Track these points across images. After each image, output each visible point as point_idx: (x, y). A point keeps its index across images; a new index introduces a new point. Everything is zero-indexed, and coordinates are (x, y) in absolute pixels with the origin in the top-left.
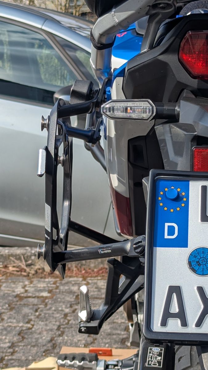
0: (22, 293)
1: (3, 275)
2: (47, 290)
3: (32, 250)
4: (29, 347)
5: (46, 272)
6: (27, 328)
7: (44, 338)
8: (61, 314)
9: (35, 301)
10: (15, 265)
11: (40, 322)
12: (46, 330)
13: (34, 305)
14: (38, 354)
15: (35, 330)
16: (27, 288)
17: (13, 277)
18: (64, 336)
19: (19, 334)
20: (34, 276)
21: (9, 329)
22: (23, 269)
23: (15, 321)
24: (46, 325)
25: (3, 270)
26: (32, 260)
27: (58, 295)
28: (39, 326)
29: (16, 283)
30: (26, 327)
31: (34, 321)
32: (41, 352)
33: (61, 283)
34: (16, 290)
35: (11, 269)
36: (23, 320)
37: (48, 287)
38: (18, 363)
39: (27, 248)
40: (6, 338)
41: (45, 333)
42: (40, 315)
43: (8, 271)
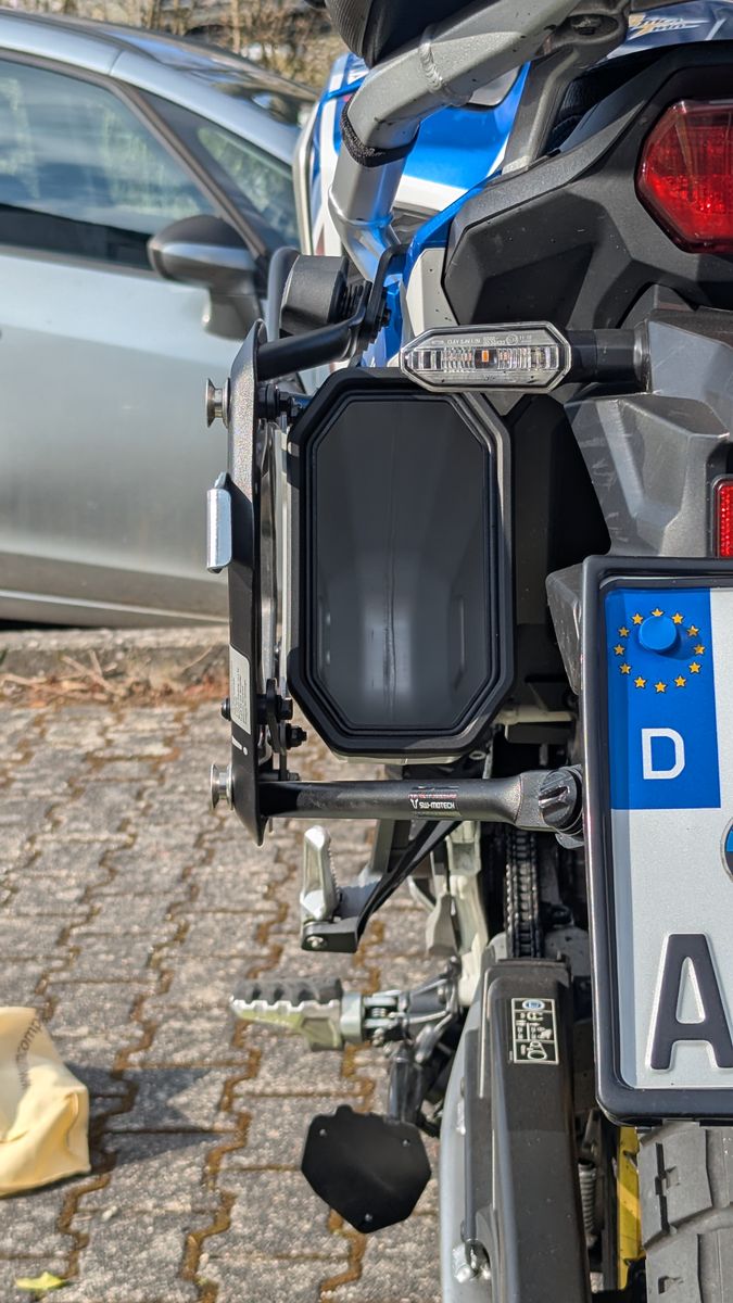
0: (101, 749)
1: (48, 704)
2: (161, 738)
3: (115, 636)
4: (129, 897)
5: (156, 691)
6: (121, 845)
7: (165, 870)
8: (202, 802)
9: (133, 768)
10: (75, 675)
11: (152, 828)
12: (170, 849)
13: (131, 780)
14: (154, 915)
15: (141, 850)
16: (110, 736)
17: (75, 707)
18: (215, 862)
19: (102, 862)
20: (124, 704)
21: (75, 850)
22: (97, 685)
23: (87, 826)
24: (167, 834)
25: (47, 688)
26: (118, 662)
27: (190, 752)
28: (150, 837)
29: (83, 722)
30: (118, 842)
31: (137, 825)
32: (161, 909)
33: (193, 718)
34: (84, 742)
35: (67, 685)
36: (109, 824)
37: (163, 729)
38: (106, 943)
39: (105, 632)
40: (68, 876)
41: (166, 856)
42: (149, 806)
43: (59, 692)
